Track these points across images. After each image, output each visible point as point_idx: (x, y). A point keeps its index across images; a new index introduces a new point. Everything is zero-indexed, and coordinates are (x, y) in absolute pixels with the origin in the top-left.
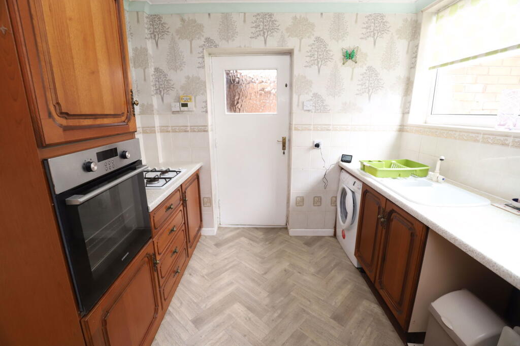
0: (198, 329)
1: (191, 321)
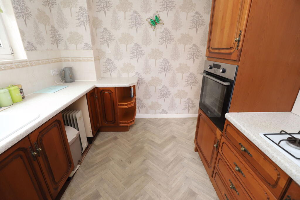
0: (189, 188)
1: (198, 194)
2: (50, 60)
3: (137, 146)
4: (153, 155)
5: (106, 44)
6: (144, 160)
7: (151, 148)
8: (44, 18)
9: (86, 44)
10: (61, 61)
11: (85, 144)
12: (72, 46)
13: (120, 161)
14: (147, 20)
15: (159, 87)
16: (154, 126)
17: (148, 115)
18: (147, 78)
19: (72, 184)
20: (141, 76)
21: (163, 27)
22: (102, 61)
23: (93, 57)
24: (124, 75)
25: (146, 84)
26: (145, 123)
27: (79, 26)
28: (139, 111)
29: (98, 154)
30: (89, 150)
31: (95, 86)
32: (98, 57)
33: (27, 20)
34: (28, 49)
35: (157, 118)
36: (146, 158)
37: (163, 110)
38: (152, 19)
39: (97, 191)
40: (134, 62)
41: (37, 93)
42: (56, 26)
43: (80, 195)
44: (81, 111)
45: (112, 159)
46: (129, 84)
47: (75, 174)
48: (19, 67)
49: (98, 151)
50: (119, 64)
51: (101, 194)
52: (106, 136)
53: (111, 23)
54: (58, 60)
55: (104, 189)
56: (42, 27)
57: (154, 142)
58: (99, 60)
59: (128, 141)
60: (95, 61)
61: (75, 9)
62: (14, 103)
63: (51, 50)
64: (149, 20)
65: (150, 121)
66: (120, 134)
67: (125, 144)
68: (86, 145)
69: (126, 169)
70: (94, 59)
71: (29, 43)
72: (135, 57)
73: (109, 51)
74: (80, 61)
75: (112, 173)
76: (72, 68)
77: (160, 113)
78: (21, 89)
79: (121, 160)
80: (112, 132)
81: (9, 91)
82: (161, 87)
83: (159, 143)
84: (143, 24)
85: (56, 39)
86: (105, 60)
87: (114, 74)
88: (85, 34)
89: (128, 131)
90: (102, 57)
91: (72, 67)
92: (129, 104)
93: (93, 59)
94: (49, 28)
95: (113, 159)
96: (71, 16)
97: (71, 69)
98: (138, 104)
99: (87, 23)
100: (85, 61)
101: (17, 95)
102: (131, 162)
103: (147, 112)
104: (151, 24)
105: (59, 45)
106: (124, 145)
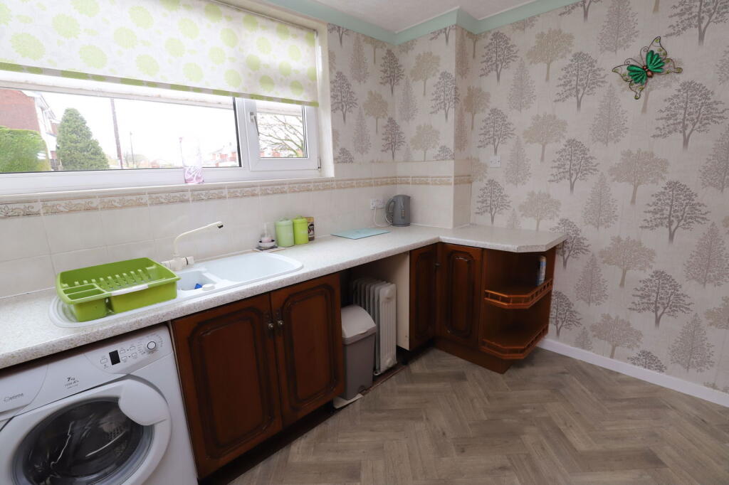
2: (355, 182)
3: (505, 421)
4: (535, 470)
5: (491, 147)
6: (503, 468)
7: (543, 449)
8: (377, 105)
9: (443, 149)
10: (394, 184)
11: (387, 359)
12: (418, 155)
13: (441, 433)
14: (615, 70)
15: (639, 275)
16: (592, 391)
17: (584, 351)
18: (597, 238)
19: (331, 423)
20: (576, 231)
21: (677, 80)
22: (478, 185)
23: (452, 174)
24: (528, 224)
25: (593, 255)
26: (564, 373)
27: (435, 112)
28: (558, 332)
29: (405, 392)
30: (394, 377)
31: (439, 238)
32: (469, 176)
33: (347, 114)
34: (339, 161)
35: (618, 373)
36: (509, 465)
37: (646, 354)
38: (635, 64)
39: (360, 464)
40: (559, 191)
41: (336, 236)
42: (397, 119)
43: (329, 450)
44: (393, 286)
45: (424, 417)
46: (520, 247)
47: (345, 406)
48: (294, 191)
49: (408, 387)
50: (517, 194)
51: (363, 476)
52: (443, 362)
53: (510, 95)
54: (389, 182)
55: (373, 469)
56: (370, 122)
57: (563, 436)
58: (471, 182)
59: (488, 398)
60: (455, 184)
61: (433, 80)
62: (295, 243)
63: (380, 162)
64: (624, 70)
65: (585, 373)
66: (477, 373)
67: (475, 400)
68: (390, 362)
69: (445, 459)
70: (455, 180)
71: (344, 151)
72: (564, 177)
73: (495, 162)
74: (427, 184)
75: (408, 447)
76: (409, 197)
77: (634, 361)
78: (312, 225)
79: (444, 434)
80: (460, 360)
81: (293, 224)
82: (647, 274)
83: (582, 447)
84: (602, 85)
85: (393, 140)
86: (483, 184)
87: (502, 220)
88: (445, 127)
89: (502, 372)
90: (479, 177)
91: (408, 195)
92: (515, 301)
93: (452, 180)
94: (383, 122)
95: (427, 419)
96: (424, 94)
97: (407, 200)
98: (555, 310)
99: (451, 103)
100: (436, 184)
101: (302, 232)
102: (463, 451)
103: (583, 343)
104: (630, 78)
105: (396, 152)
106: (472, 401)
